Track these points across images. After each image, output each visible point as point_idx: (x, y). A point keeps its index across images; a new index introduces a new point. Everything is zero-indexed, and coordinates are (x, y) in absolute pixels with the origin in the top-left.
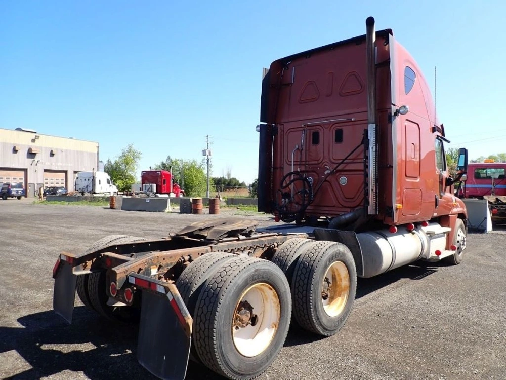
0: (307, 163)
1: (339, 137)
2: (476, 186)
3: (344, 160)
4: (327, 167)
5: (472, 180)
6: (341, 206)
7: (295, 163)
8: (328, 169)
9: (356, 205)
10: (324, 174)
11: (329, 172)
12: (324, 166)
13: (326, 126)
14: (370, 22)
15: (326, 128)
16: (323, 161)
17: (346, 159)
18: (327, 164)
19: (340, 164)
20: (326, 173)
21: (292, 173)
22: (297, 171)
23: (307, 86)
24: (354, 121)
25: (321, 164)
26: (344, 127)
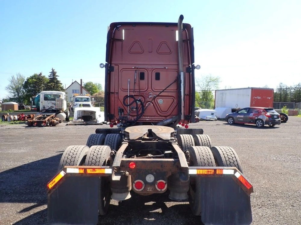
0: (135, 90)
1: (158, 77)
3: (164, 90)
4: (150, 93)
6: (159, 116)
7: (127, 90)
8: (151, 95)
9: (168, 115)
12: (149, 93)
13: (149, 70)
14: (182, 17)
16: (148, 90)
17: (165, 89)
18: (151, 92)
19: (161, 92)
20: (150, 97)
21: (129, 97)
22: (132, 95)
23: (134, 44)
24: (167, 69)
25: (146, 92)
26: (160, 72)
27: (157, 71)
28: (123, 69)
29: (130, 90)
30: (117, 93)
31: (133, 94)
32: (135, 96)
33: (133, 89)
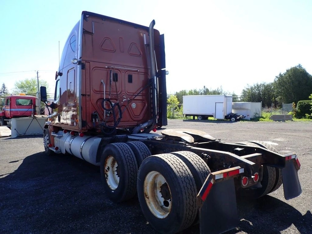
0: (111, 93)
1: (130, 80)
2: (17, 110)
5: (15, 106)
6: (132, 120)
7: (103, 92)
8: (125, 98)
9: (141, 119)
10: (123, 101)
11: (126, 100)
13: (123, 71)
14: (153, 23)
15: (123, 72)
16: (122, 93)
17: (135, 93)
18: (125, 95)
19: (136, 96)
20: (124, 101)
21: (105, 100)
22: (109, 99)
23: (105, 41)
24: (139, 72)
25: (121, 95)
26: (133, 74)
27: (131, 73)
28: (96, 68)
29: (107, 93)
30: (88, 95)
31: (110, 97)
32: (111, 99)
33: (109, 91)
